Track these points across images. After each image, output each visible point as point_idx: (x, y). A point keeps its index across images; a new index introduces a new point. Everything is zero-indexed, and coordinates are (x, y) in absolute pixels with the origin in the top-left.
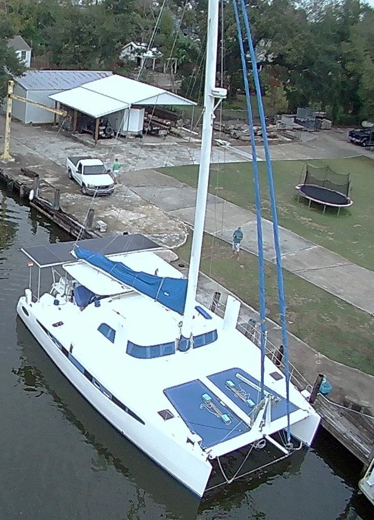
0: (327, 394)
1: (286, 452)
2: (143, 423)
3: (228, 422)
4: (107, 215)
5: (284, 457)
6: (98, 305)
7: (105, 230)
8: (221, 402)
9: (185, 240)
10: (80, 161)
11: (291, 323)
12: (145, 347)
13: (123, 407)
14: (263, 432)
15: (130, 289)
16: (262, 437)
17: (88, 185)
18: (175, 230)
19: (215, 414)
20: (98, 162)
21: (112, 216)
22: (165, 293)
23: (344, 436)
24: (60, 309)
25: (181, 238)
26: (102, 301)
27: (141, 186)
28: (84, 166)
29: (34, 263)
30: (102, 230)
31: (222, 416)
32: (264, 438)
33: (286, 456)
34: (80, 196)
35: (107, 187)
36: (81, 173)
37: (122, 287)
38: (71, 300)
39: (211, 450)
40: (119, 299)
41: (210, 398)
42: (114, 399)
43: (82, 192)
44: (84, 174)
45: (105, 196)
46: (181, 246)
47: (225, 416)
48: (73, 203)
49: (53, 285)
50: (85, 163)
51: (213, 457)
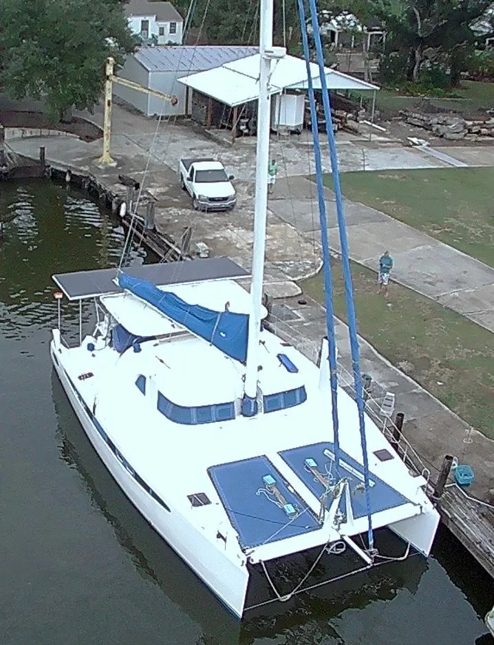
2: (169, 510)
3: (293, 514)
4: (218, 236)
5: (364, 569)
6: (138, 350)
7: (207, 256)
8: (289, 488)
9: (319, 269)
10: (193, 164)
11: (440, 383)
12: (189, 408)
13: (147, 488)
14: (341, 532)
15: (181, 328)
16: (339, 538)
17: (199, 196)
18: (308, 256)
19: (277, 503)
20: (217, 166)
21: (225, 238)
22: (222, 333)
24: (93, 355)
25: (314, 266)
26: (142, 345)
28: (197, 171)
30: (202, 255)
31: (285, 507)
32: (342, 540)
34: (189, 212)
35: (225, 199)
36: (192, 180)
37: (173, 326)
38: (110, 345)
39: (253, 551)
40: (169, 342)
41: (274, 481)
42: (137, 477)
43: (192, 205)
44: (196, 182)
45: (223, 211)
46: (309, 278)
47: (290, 506)
48: (176, 221)
49: (97, 325)
50: (198, 166)
51: (256, 561)
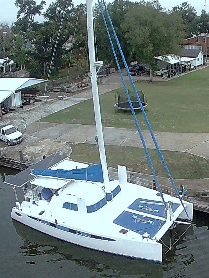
0: (185, 194)
1: (189, 224)
2: (115, 240)
3: (153, 223)
4: (26, 152)
5: (190, 227)
6: (57, 195)
7: (30, 160)
8: (143, 216)
9: (71, 150)
10: (2, 129)
11: (146, 170)
12: (93, 205)
13: (100, 238)
14: (172, 220)
15: (70, 180)
16: (173, 223)
17: (11, 140)
18: (64, 147)
19: (144, 222)
20: (11, 126)
21: (29, 152)
22: (91, 175)
23: (207, 208)
24: (37, 205)
25: (69, 150)
27: (35, 132)
28: (5, 131)
29: (15, 187)
30: (29, 160)
31: (148, 222)
32: (174, 223)
33: (191, 225)
34: (8, 147)
35: (20, 138)
36: (5, 135)
37: (65, 181)
38: (41, 199)
39: (156, 237)
40: (65, 188)
41: (137, 216)
42: (93, 236)
43: (8, 145)
44: (6, 135)
45: (19, 143)
46: (71, 154)
47: (149, 221)
48: (7, 152)
49: (25, 196)
50: (4, 129)
51: (159, 240)
